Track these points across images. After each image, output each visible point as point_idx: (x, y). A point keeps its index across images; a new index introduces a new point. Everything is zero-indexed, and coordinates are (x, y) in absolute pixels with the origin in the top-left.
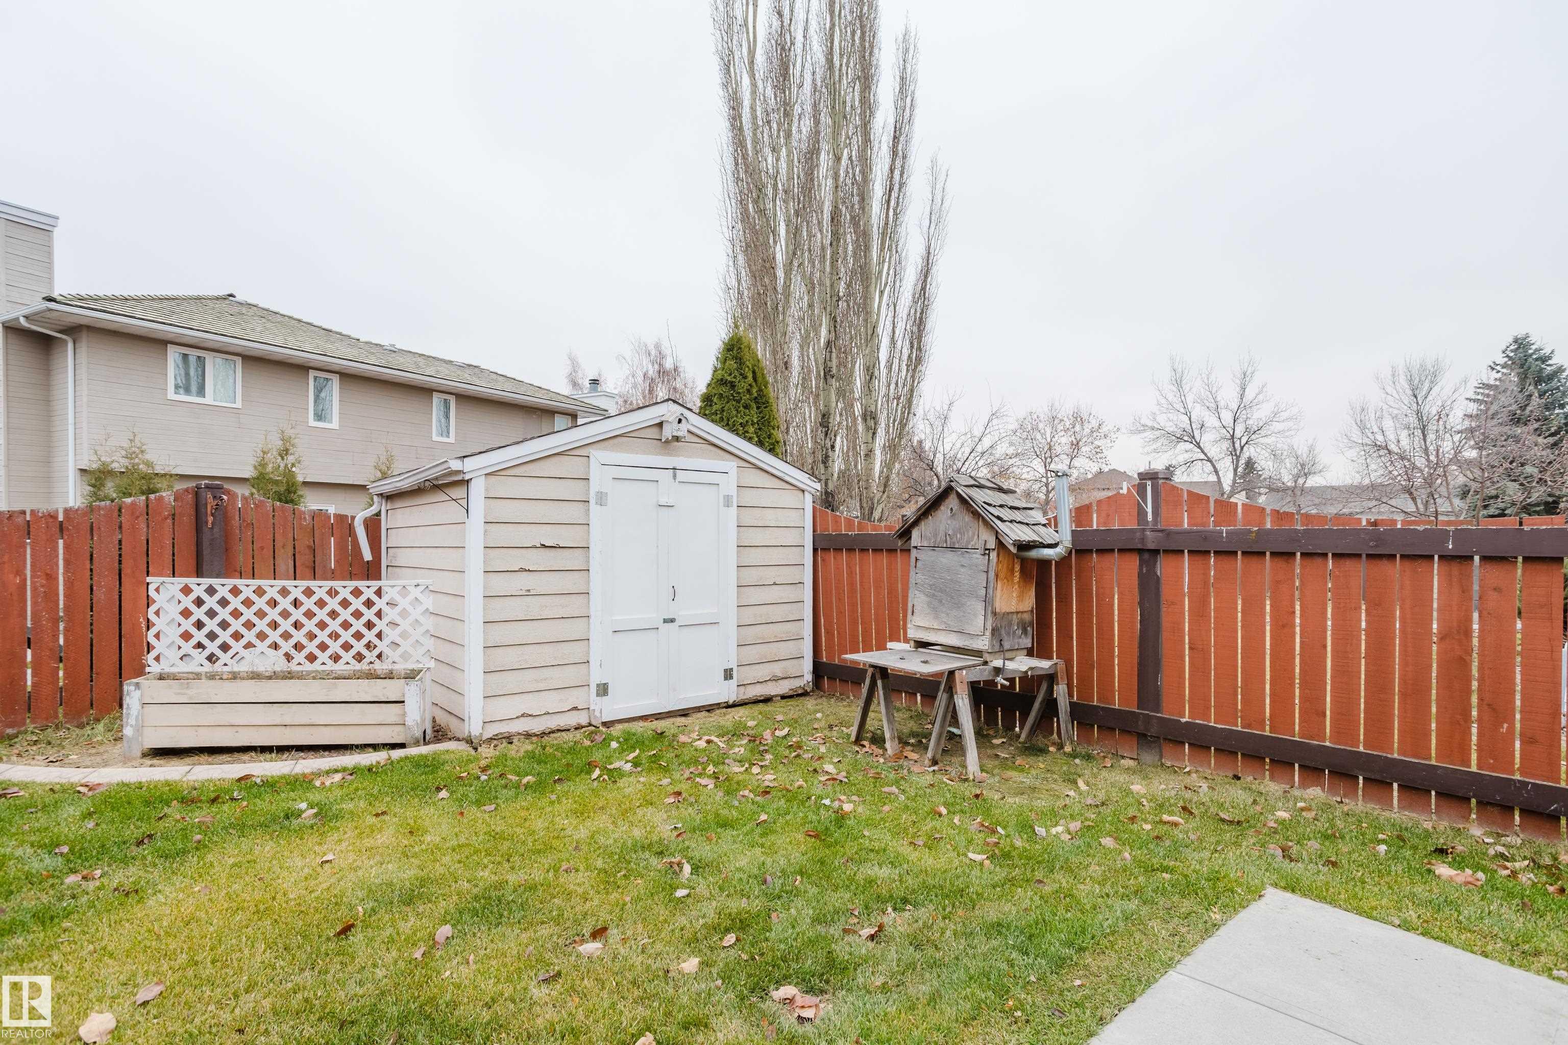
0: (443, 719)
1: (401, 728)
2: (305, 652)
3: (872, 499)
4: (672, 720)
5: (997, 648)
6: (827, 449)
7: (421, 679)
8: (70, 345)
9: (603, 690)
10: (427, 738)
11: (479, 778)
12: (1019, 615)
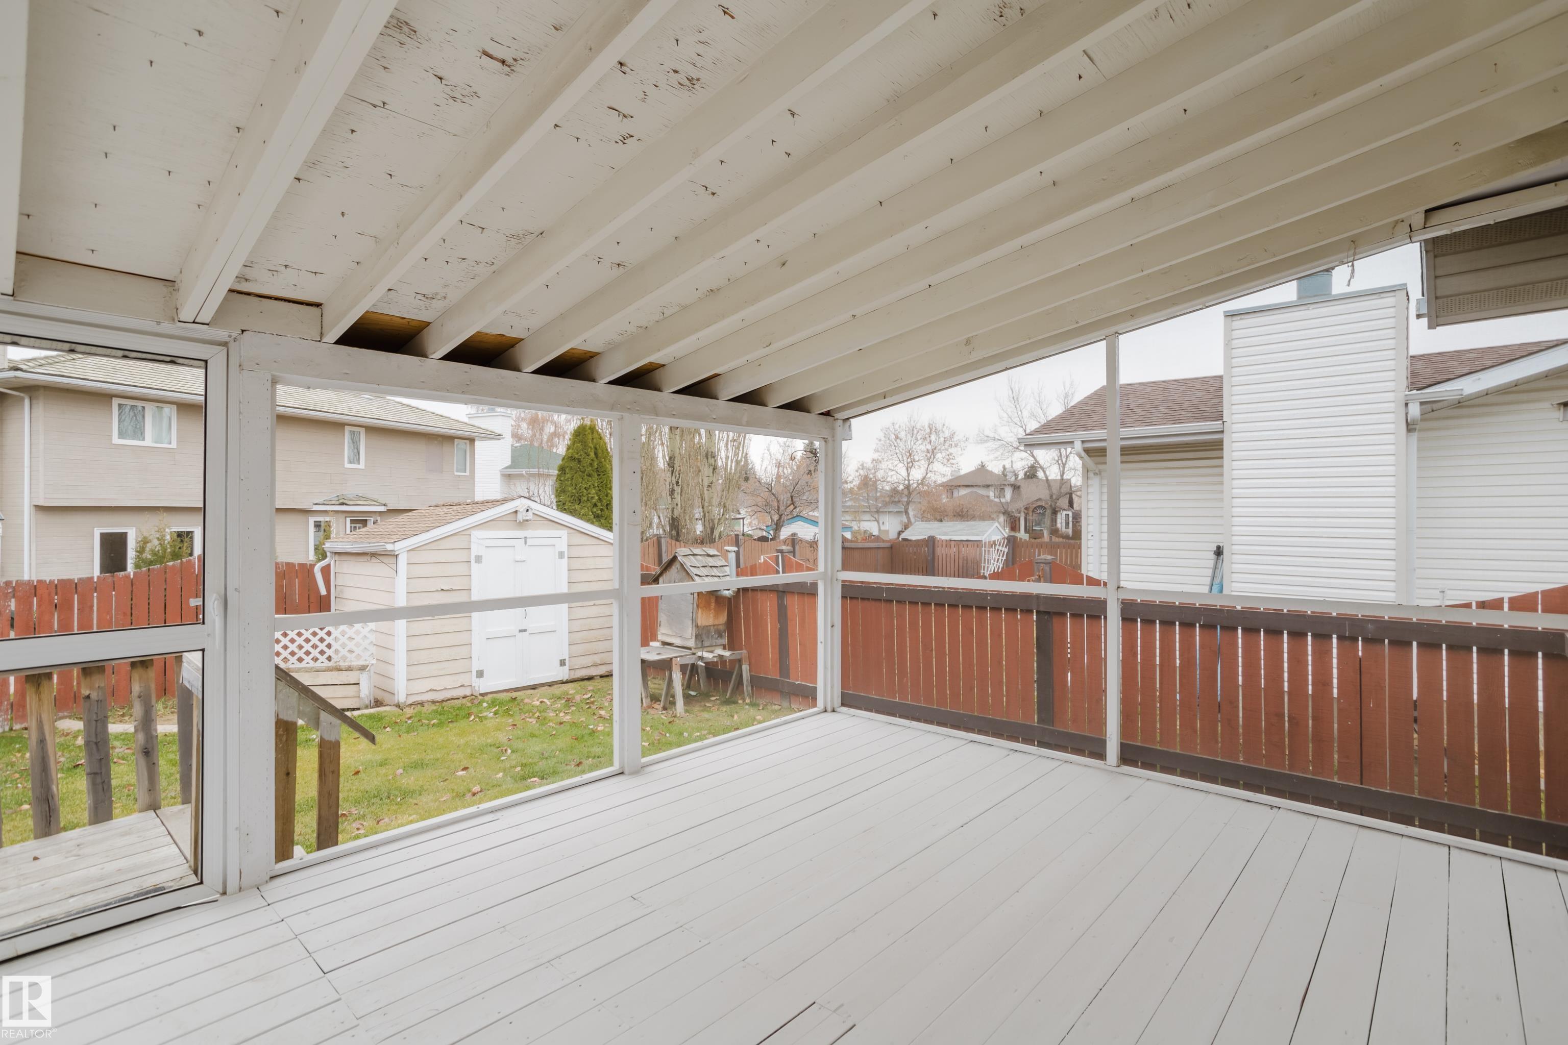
0: (380, 695)
1: (357, 699)
2: (296, 657)
3: (713, 521)
4: (524, 692)
5: (700, 645)
6: (673, 485)
7: (369, 670)
8: (27, 402)
9: (480, 674)
10: (372, 705)
11: (406, 722)
12: (715, 627)
